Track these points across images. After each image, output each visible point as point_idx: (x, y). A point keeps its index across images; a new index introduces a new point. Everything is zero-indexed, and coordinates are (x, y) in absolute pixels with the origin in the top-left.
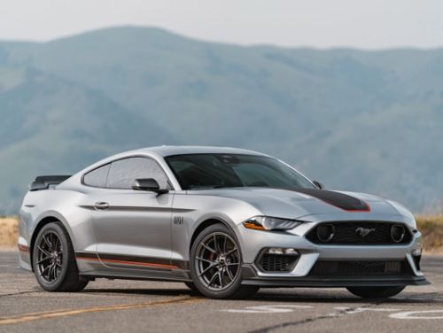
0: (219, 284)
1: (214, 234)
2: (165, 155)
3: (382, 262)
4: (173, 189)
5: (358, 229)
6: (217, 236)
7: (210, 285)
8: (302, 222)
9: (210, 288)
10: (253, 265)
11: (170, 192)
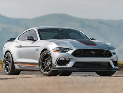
0: (46, 71)
1: (46, 53)
2: (38, 29)
3: (100, 63)
4: (38, 40)
5: (91, 52)
6: (46, 54)
7: (44, 71)
8: (71, 49)
9: (44, 72)
10: (55, 64)
11: (37, 41)
